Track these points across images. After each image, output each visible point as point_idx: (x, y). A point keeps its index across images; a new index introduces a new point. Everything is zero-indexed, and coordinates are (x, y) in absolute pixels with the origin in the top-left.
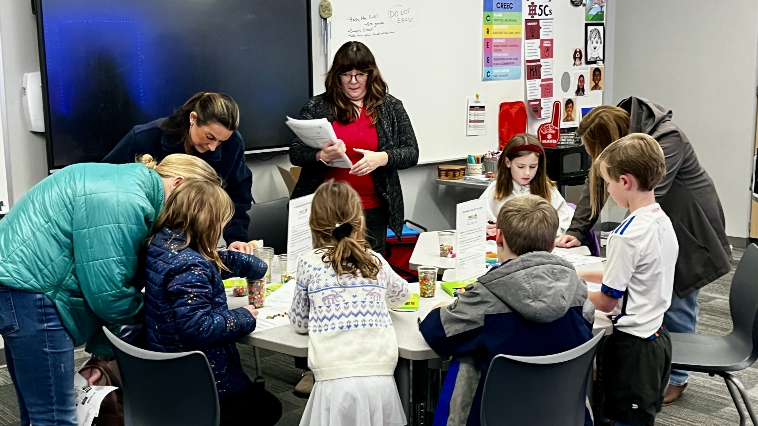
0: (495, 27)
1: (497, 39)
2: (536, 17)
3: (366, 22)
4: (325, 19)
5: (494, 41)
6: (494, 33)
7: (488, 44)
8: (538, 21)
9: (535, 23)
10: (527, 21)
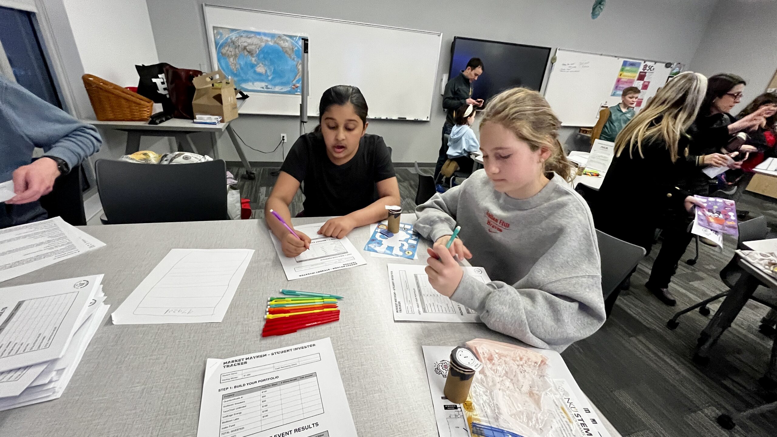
0: (625, 73)
1: (624, 79)
2: (646, 71)
3: (569, 66)
4: (553, 64)
5: (622, 80)
6: (624, 76)
7: (619, 81)
8: (646, 73)
9: (644, 74)
10: (641, 72)
